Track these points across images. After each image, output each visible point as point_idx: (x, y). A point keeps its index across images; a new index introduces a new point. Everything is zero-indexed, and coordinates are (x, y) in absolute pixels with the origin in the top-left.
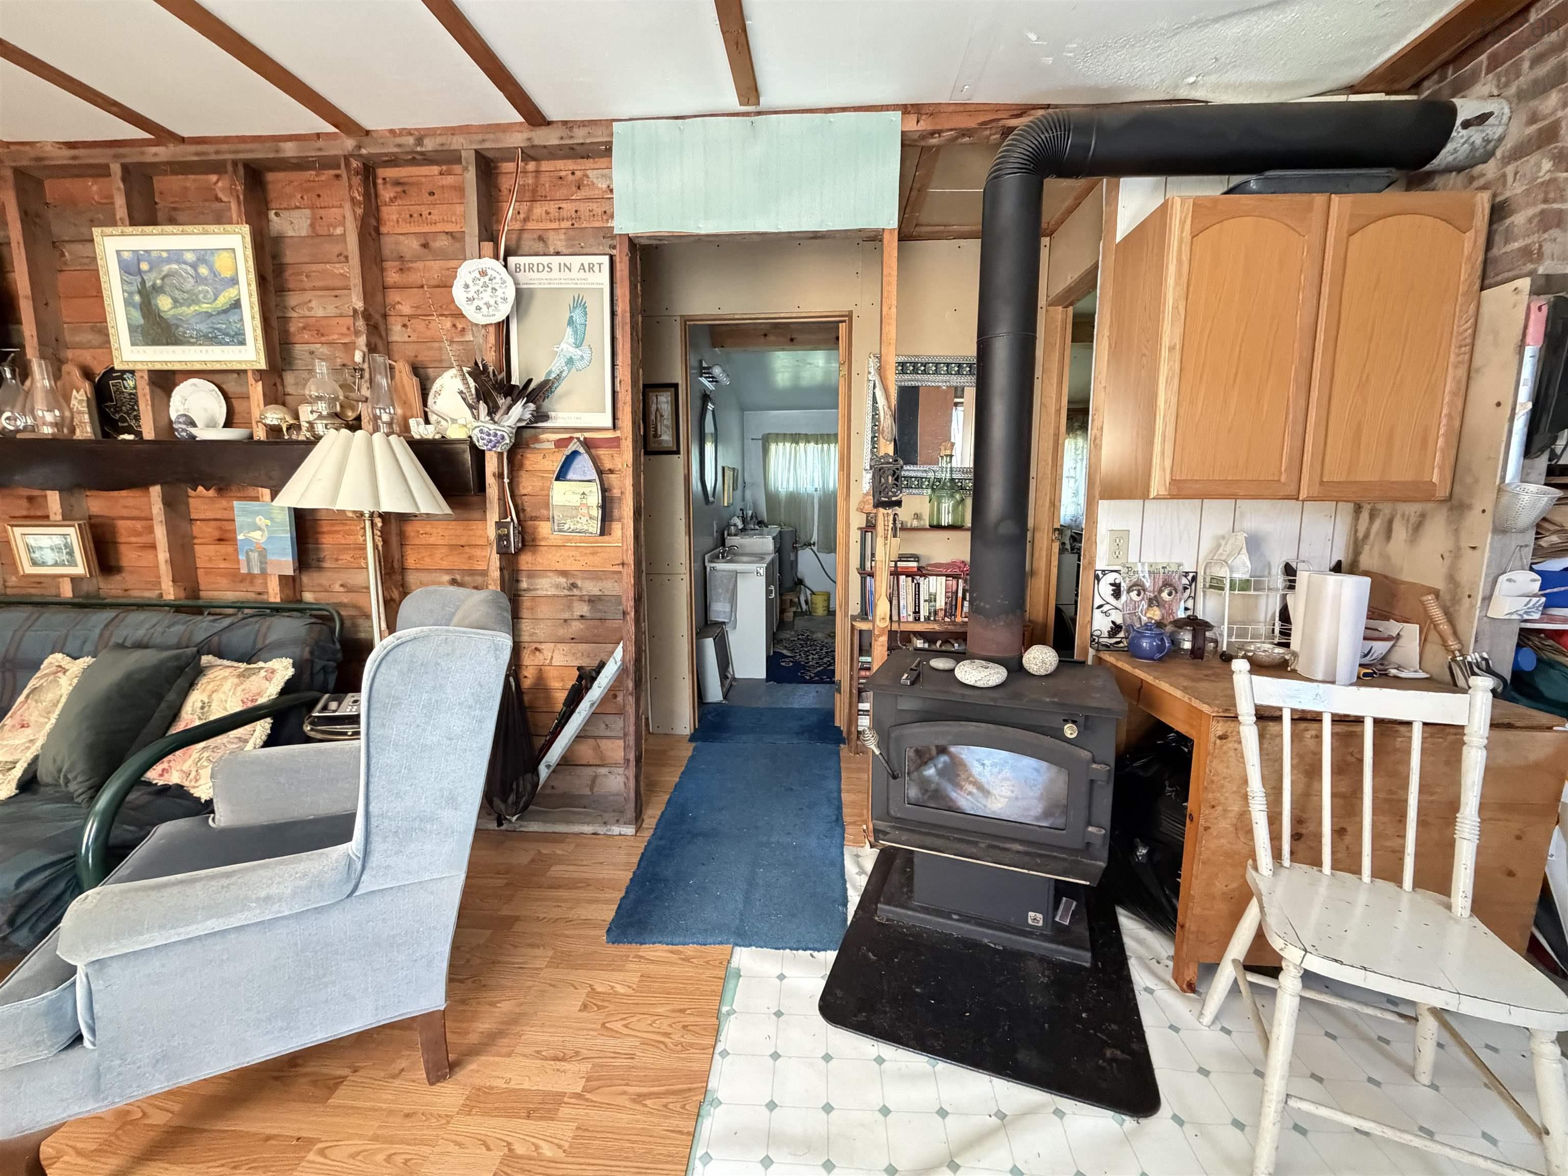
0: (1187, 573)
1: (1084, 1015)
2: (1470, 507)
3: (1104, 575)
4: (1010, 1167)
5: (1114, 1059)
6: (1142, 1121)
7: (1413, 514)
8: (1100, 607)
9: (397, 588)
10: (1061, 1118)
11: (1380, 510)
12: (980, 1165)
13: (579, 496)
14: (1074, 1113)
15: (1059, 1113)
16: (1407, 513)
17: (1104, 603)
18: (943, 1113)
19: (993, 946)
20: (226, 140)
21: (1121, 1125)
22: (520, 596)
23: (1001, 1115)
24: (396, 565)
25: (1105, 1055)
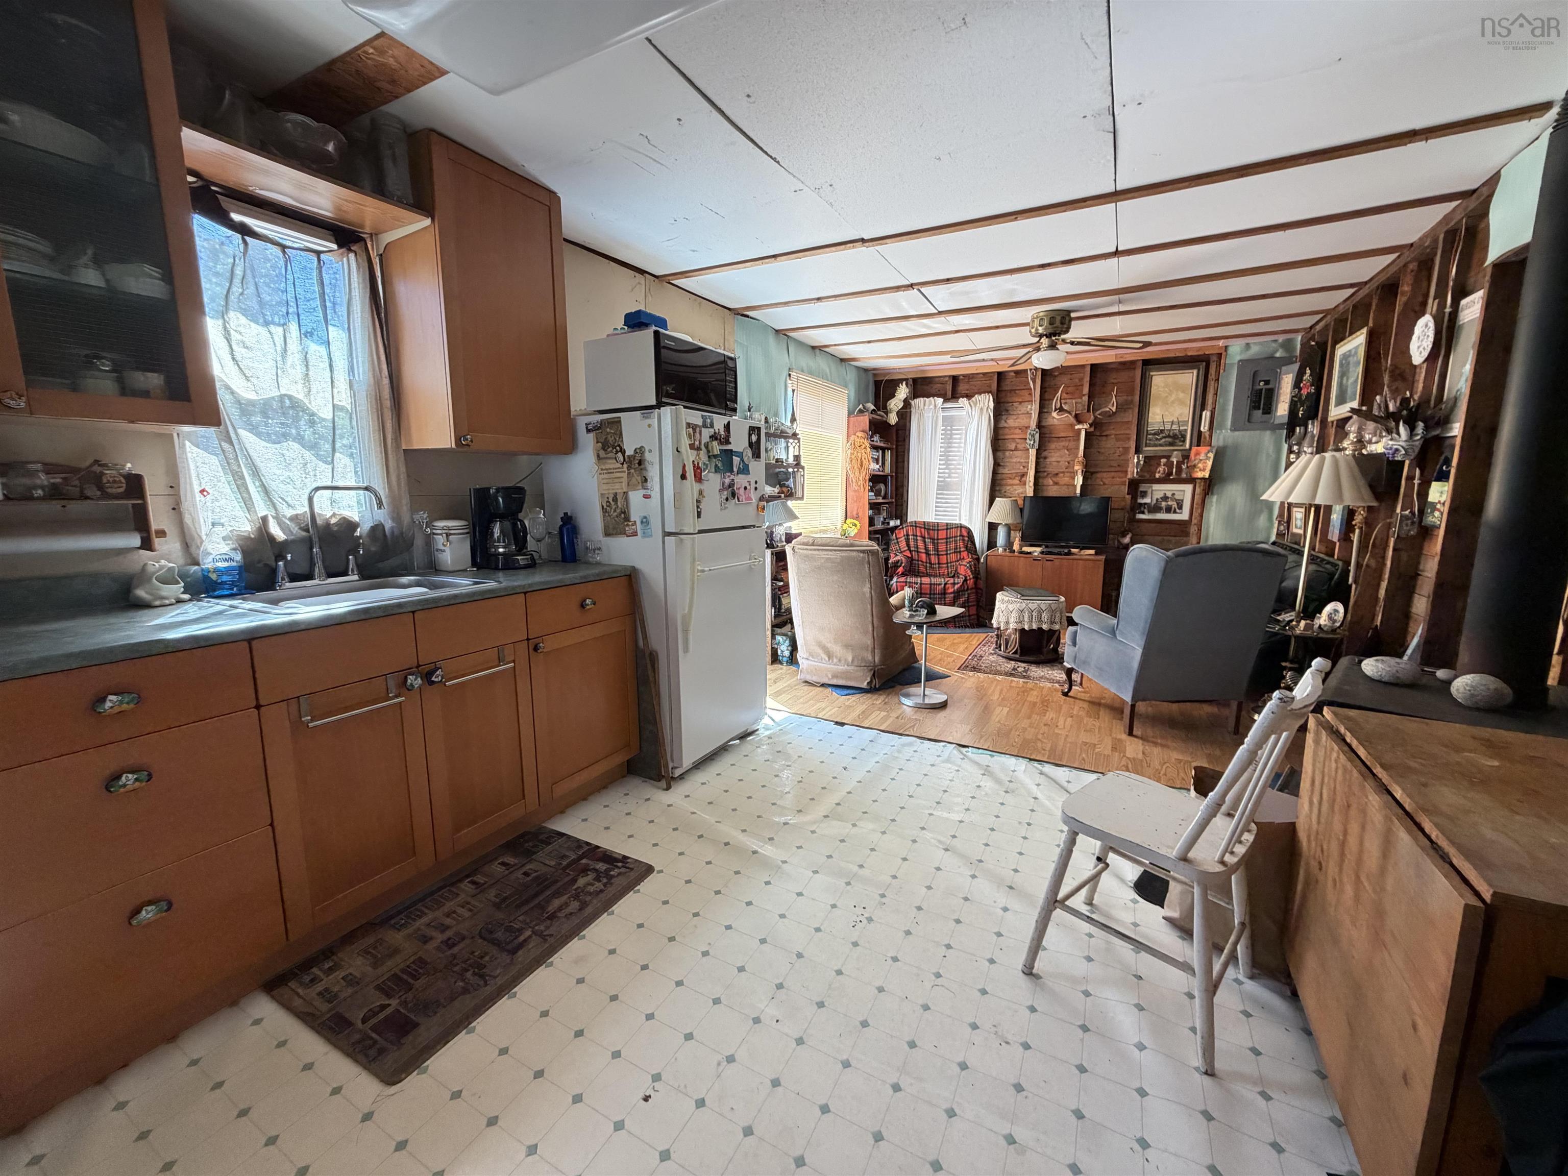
13: (1439, 494)
20: (1376, 276)
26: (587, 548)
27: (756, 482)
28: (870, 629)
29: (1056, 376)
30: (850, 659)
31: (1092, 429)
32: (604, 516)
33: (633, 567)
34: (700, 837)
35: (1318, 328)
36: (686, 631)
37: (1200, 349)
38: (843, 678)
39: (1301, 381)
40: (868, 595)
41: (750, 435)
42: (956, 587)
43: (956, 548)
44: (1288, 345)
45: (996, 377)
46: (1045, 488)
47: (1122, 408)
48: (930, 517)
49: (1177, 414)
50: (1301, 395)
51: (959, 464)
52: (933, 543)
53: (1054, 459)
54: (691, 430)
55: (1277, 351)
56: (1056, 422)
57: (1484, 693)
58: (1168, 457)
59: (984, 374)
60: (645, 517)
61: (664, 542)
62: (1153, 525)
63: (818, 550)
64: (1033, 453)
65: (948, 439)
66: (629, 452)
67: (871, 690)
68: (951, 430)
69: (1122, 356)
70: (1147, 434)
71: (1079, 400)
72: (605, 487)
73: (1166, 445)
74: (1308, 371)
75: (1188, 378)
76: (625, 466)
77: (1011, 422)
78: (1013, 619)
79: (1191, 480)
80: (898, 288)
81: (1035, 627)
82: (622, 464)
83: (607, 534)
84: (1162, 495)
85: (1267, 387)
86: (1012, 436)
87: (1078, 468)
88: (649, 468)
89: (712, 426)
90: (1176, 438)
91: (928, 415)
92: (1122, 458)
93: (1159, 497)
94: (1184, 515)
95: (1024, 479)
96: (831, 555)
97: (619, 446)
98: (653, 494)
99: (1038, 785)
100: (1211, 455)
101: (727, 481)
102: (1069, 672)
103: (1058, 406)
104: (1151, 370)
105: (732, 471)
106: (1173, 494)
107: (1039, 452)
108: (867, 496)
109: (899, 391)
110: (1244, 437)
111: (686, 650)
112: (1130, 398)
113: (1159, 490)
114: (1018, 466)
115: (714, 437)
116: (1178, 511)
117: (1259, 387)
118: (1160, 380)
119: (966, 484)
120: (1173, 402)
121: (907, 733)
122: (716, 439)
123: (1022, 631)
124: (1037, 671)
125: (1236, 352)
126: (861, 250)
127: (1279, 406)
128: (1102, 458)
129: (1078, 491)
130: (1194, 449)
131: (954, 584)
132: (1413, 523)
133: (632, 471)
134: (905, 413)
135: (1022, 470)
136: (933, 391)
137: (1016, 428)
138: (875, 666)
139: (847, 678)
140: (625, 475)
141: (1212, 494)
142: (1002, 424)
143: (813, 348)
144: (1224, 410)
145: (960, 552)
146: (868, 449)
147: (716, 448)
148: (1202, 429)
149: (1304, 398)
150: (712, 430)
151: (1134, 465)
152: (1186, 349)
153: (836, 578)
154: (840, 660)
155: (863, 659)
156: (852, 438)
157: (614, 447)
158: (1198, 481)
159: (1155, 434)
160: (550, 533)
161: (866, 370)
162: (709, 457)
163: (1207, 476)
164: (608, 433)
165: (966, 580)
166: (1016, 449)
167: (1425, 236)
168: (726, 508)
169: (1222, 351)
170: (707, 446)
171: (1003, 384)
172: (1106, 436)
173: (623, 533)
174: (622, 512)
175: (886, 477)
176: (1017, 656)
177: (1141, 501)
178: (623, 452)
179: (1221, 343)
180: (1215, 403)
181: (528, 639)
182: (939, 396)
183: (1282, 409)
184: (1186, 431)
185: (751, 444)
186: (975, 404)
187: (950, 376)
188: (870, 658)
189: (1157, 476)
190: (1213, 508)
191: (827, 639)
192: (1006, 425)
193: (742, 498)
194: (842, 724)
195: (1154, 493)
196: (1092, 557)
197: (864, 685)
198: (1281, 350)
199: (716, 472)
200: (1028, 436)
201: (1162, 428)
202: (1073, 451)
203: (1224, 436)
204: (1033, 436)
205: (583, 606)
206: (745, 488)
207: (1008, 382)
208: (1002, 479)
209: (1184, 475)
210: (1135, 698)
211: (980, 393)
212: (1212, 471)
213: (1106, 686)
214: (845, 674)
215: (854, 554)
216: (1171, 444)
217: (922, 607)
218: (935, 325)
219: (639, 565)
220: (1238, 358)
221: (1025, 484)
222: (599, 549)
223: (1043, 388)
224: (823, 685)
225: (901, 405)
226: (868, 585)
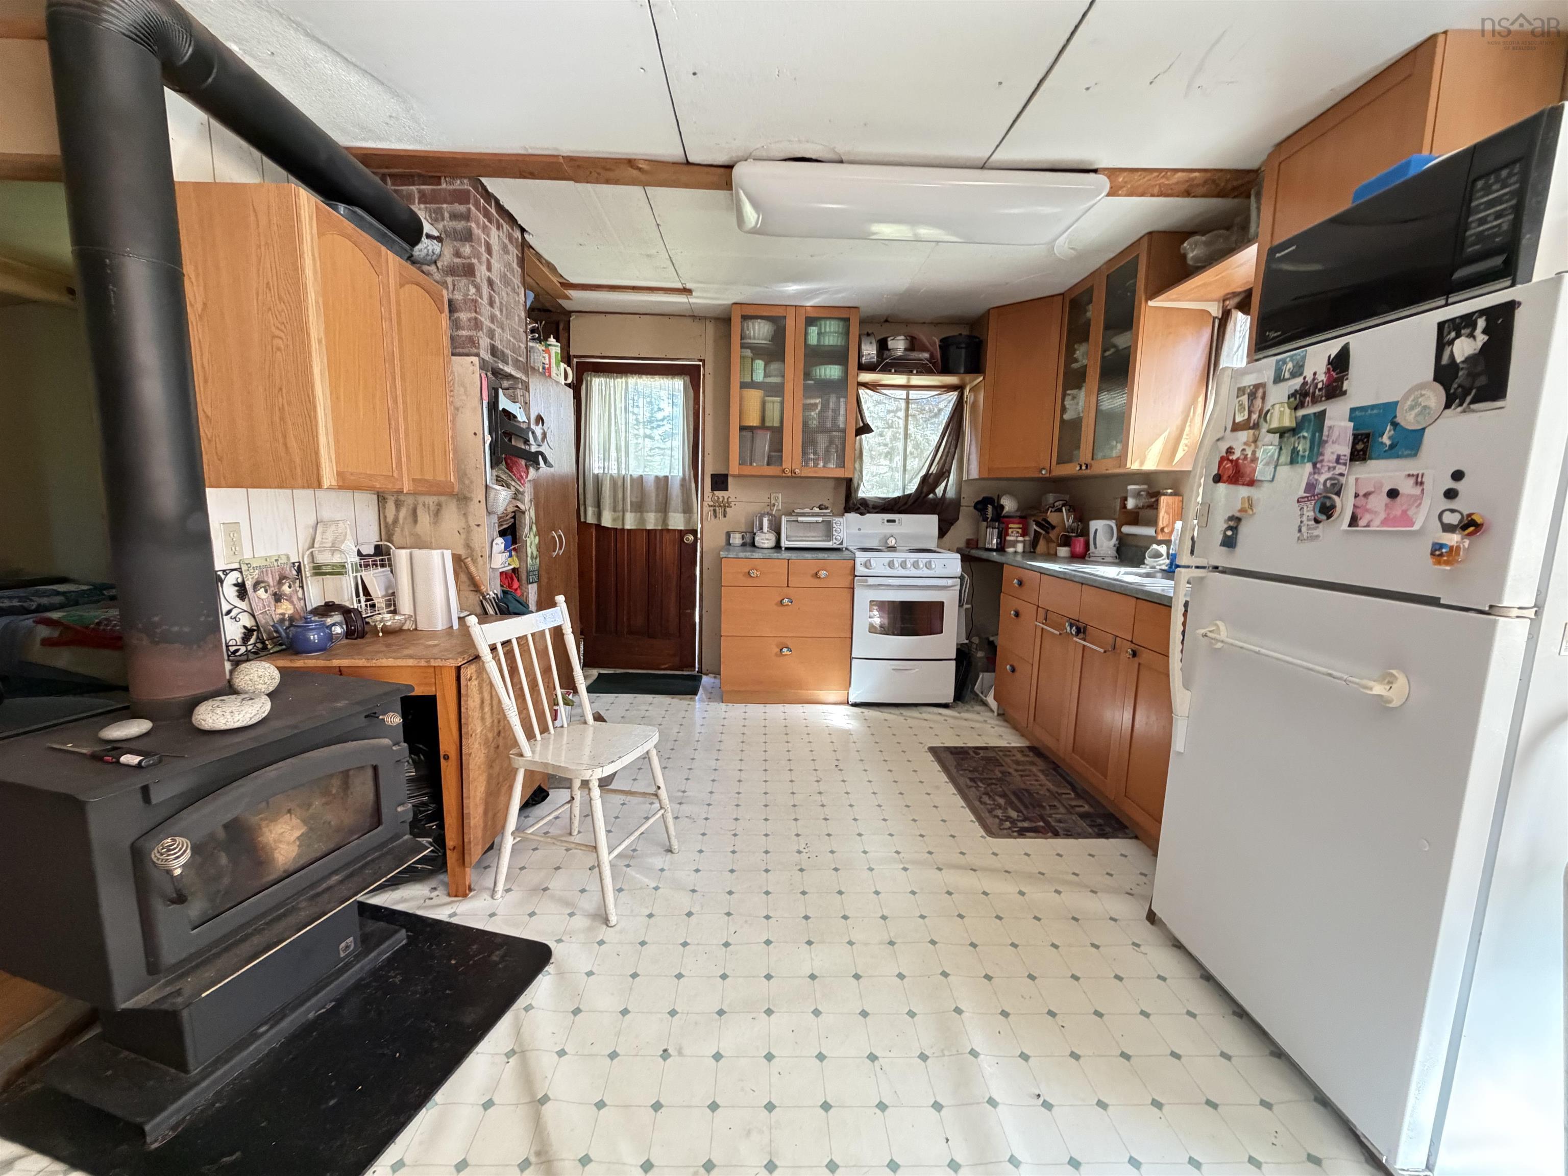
0: (294, 563)
1: (453, 962)
2: (470, 499)
3: (226, 575)
4: (556, 1056)
5: (503, 958)
6: (552, 961)
7: (431, 504)
8: (229, 612)
10: (533, 1008)
11: (404, 501)
12: (550, 1077)
14: (533, 998)
15: (528, 1009)
16: (426, 503)
17: (232, 607)
18: (488, 1105)
19: (323, 1010)
21: (550, 974)
23: (511, 1053)
25: (495, 961)
101: (1321, 480)
168: (1312, 538)
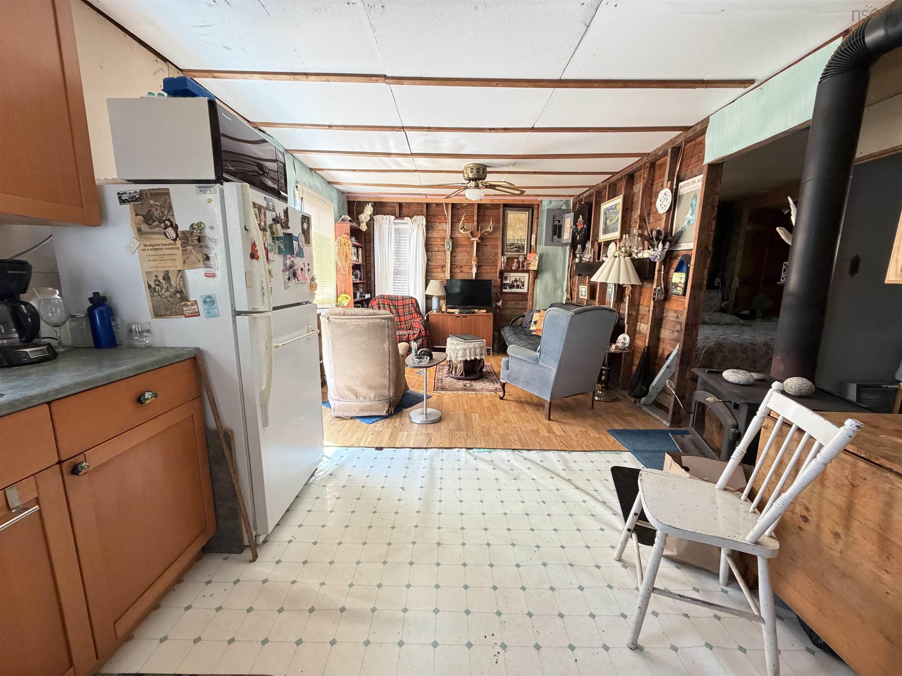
9: (635, 311)
13: (680, 279)
20: (625, 169)
22: (664, 319)
24: (636, 303)
26: (131, 331)
27: (308, 265)
28: (388, 373)
29: (458, 209)
30: (372, 396)
31: (480, 241)
32: (152, 297)
33: (198, 349)
34: (312, 610)
35: (585, 195)
36: (264, 406)
37: (529, 201)
38: (367, 411)
39: (577, 222)
40: (387, 350)
41: (302, 223)
42: (415, 336)
43: (409, 312)
44: (567, 203)
45: (425, 206)
46: (456, 274)
47: (495, 229)
48: (390, 292)
49: (520, 235)
50: (577, 229)
51: (405, 259)
52: (396, 309)
53: (459, 258)
54: (256, 210)
55: (563, 206)
56: (459, 235)
57: (806, 388)
58: (518, 258)
59: (418, 204)
60: (209, 297)
61: (234, 322)
62: (511, 295)
63: (350, 319)
64: (448, 254)
65: (398, 242)
66: (184, 226)
67: (389, 415)
68: (400, 237)
69: (493, 200)
70: (507, 245)
71: (472, 224)
72: (152, 264)
73: (516, 252)
74: (581, 217)
75: (524, 216)
76: (179, 243)
77: (435, 234)
78: (460, 354)
79: (528, 271)
80: (393, 128)
81: (473, 358)
82: (175, 240)
83: (157, 314)
84: (515, 279)
85: (559, 224)
86: (436, 243)
87: (474, 263)
88: (211, 244)
89: (274, 210)
90: (520, 248)
91: (385, 226)
92: (494, 258)
93: (513, 280)
94: (525, 290)
95: (444, 269)
96: (361, 322)
97: (169, 220)
98: (218, 273)
99: (529, 468)
100: (537, 258)
101: (288, 262)
102: (503, 385)
103: (462, 227)
104: (507, 210)
105: (292, 253)
106: (520, 279)
107: (452, 253)
108: (352, 279)
109: (366, 208)
110: (550, 249)
111: (266, 424)
112: (497, 225)
113: (512, 277)
114: (440, 261)
115: (276, 220)
116: (522, 287)
117: (556, 224)
118: (512, 216)
119: (412, 271)
120: (518, 229)
121: (430, 446)
122: (278, 222)
123: (466, 362)
124: (478, 385)
125: (546, 205)
126: (381, 86)
127: (565, 234)
128: (485, 258)
129: (474, 276)
130: (529, 254)
131: (414, 334)
132: (662, 293)
133: (189, 248)
134: (370, 224)
135: (442, 263)
136: (386, 212)
137: (438, 238)
138: (390, 399)
139: (371, 411)
140: (179, 252)
141: (538, 278)
142: (430, 235)
143: (311, 169)
144: (541, 233)
145: (412, 313)
146: (351, 246)
147: (280, 231)
148: (532, 244)
149: (579, 230)
150: (274, 213)
151: (502, 261)
152: (523, 200)
153: (363, 339)
154: (365, 398)
155: (382, 396)
156: (339, 238)
157: (161, 221)
158: (531, 272)
159: (510, 246)
160: (73, 316)
161: (343, 193)
162: (273, 239)
163: (536, 269)
164: (151, 206)
165: (420, 331)
166: (438, 251)
167: (659, 149)
168: (288, 287)
169: (540, 203)
170: (271, 227)
171: (429, 211)
172: (486, 245)
173: (181, 313)
174: (177, 292)
175: (360, 265)
176: (463, 377)
177: (504, 282)
178: (175, 228)
179: (540, 199)
180: (537, 230)
181: (60, 462)
182: (392, 215)
183: (567, 236)
184: (524, 244)
185: (303, 231)
186: (415, 221)
187: (397, 203)
188: (387, 393)
189: (513, 268)
190: (538, 286)
191: (355, 384)
192: (432, 236)
193: (300, 278)
194: (381, 449)
195: (511, 277)
196: (485, 314)
197: (384, 413)
198: (564, 206)
199: (279, 253)
200: (446, 243)
201: (513, 243)
202: (470, 253)
203: (542, 248)
204: (448, 243)
205: (140, 400)
206: (302, 269)
207: (432, 210)
208: (431, 269)
209: (525, 268)
210: (551, 399)
211: (418, 215)
212: (538, 266)
213: (532, 392)
214: (369, 408)
215: (378, 320)
216: (518, 251)
217: (424, 355)
218: (403, 164)
219: (203, 345)
220: (547, 208)
221: (445, 272)
222: (148, 331)
223: (452, 215)
224: (352, 418)
225: (369, 218)
226: (387, 343)
